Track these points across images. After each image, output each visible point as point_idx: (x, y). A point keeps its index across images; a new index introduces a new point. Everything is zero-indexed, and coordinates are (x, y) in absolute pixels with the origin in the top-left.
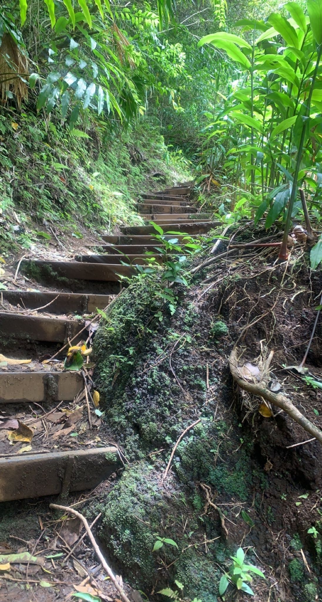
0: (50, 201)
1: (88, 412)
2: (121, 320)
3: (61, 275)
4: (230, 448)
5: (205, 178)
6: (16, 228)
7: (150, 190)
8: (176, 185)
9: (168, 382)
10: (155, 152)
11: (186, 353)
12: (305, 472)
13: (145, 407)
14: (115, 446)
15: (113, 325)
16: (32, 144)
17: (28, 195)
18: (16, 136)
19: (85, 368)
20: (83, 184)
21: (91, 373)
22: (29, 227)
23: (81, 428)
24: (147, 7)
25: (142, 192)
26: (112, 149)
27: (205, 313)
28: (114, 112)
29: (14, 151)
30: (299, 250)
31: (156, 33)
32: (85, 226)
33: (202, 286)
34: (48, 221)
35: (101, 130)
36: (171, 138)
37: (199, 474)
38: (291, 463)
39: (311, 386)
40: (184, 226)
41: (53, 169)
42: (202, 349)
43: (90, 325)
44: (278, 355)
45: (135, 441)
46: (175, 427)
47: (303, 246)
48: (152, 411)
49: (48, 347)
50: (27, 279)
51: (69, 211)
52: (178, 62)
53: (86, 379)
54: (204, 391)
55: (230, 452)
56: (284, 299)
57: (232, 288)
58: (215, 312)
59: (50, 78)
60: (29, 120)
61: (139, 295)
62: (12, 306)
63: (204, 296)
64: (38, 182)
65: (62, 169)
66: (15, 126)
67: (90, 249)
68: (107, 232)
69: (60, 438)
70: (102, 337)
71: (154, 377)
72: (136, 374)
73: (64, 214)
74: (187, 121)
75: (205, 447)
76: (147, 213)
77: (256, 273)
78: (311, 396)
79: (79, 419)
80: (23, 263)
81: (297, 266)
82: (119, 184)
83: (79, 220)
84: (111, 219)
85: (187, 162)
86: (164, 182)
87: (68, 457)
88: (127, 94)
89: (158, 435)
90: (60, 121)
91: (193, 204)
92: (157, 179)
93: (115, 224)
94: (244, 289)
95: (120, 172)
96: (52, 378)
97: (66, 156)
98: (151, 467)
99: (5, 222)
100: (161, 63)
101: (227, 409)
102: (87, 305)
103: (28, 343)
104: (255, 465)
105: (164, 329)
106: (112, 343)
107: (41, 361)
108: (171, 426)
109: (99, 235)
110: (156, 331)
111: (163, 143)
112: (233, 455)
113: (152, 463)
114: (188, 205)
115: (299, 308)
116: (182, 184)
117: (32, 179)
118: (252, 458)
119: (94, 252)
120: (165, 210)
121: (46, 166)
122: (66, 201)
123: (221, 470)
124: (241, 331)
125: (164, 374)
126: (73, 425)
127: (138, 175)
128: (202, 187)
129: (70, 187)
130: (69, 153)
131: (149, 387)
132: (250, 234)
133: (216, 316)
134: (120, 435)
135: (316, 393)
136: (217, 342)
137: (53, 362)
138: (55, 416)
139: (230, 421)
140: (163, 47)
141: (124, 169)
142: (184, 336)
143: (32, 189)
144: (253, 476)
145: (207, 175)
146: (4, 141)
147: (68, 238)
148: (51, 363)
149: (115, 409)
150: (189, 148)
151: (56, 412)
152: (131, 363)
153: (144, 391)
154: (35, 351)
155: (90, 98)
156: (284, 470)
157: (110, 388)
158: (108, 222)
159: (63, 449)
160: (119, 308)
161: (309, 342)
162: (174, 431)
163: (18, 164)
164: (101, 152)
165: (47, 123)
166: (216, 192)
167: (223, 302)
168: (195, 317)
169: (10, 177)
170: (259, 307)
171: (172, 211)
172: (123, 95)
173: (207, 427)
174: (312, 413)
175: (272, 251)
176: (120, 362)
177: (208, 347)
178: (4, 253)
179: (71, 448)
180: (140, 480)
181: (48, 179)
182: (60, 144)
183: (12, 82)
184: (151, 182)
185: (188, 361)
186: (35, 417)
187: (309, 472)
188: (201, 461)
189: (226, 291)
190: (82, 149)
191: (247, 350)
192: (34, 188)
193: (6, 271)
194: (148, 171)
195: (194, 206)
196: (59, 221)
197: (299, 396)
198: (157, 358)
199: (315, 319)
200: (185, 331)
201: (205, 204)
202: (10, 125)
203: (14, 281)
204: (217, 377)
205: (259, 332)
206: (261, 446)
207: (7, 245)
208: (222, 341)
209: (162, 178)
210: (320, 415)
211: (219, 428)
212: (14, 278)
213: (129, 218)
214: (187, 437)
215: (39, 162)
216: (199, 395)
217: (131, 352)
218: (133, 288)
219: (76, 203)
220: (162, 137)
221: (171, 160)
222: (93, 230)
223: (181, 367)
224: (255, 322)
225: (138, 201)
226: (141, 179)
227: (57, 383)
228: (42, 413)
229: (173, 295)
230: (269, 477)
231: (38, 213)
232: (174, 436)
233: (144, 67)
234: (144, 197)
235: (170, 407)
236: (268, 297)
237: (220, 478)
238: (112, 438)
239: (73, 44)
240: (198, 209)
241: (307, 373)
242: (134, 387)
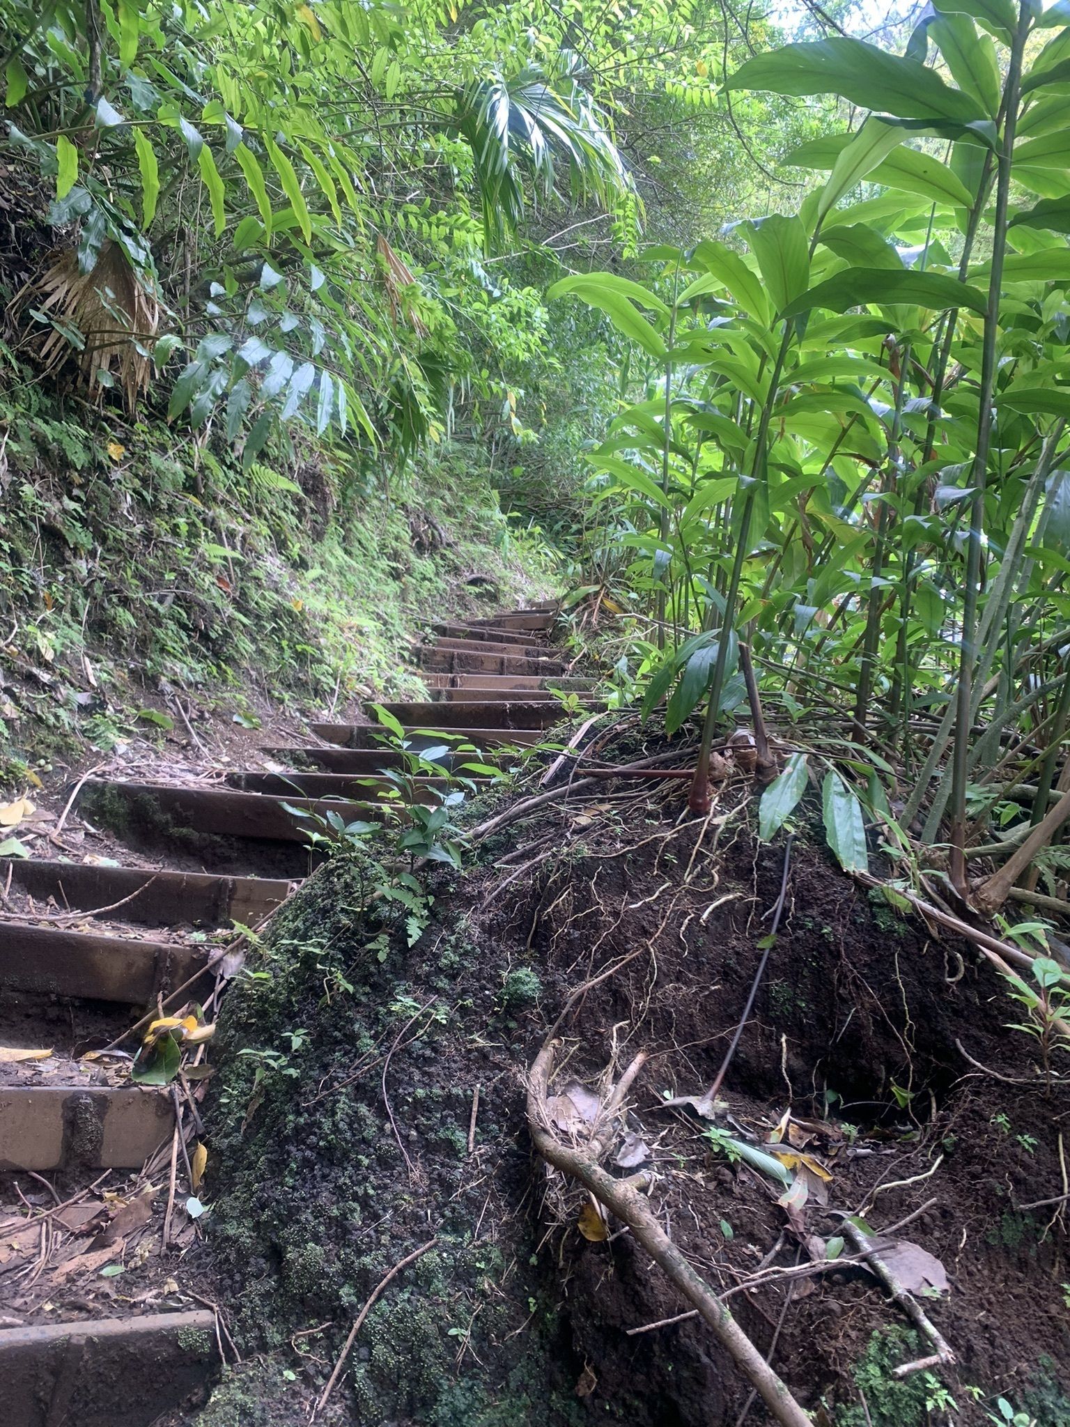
0: (183, 634)
1: (167, 1204)
2: (294, 952)
3: (181, 822)
4: (503, 1325)
5: (588, 595)
6: (83, 698)
7: (458, 616)
8: (523, 606)
9: (370, 1132)
10: (478, 528)
11: (428, 1052)
12: (681, 1402)
13: (303, 1199)
14: (211, 1309)
15: (273, 965)
16: (155, 497)
17: (125, 618)
18: (117, 474)
19: (185, 1078)
20: (275, 596)
21: (199, 1093)
22: (120, 697)
23: (138, 1251)
24: (461, 205)
25: (437, 620)
26: (364, 516)
27: (494, 943)
28: (358, 431)
29: (106, 511)
30: (741, 789)
31: (479, 260)
32: (272, 697)
33: (499, 870)
34: (175, 683)
35: (337, 470)
36: (519, 495)
37: (411, 1401)
38: (648, 1375)
39: (723, 1154)
40: (521, 707)
41: (202, 556)
42: (473, 1041)
43: (221, 959)
44: (655, 1066)
45: (266, 1296)
46: (367, 1260)
47: (747, 780)
48: (318, 1213)
49: (107, 1015)
50: (92, 830)
51: (229, 660)
52: (529, 327)
53: (181, 1111)
54: (460, 1160)
55: (500, 1336)
56: (685, 914)
57: (565, 881)
58: (521, 942)
59: (205, 349)
60: (153, 440)
61: (347, 885)
62: (32, 901)
63: (498, 898)
64: (158, 586)
65: (225, 558)
66: (115, 451)
67: (273, 756)
68: (329, 714)
69: (70, 1280)
70: (243, 996)
71: (338, 1117)
72: (298, 1104)
73: (219, 667)
74: (559, 459)
75: (437, 1318)
76: (443, 671)
77: (629, 842)
78: (721, 1183)
79: (139, 1223)
80: (86, 788)
81: (727, 830)
82: (377, 598)
83: (257, 682)
84: (342, 682)
85: (551, 554)
86: (494, 597)
87: (68, 1341)
88: (406, 391)
89: (324, 1282)
90: (232, 446)
91: (556, 653)
92: (477, 590)
93: (351, 695)
94: (592, 883)
95: (383, 570)
96: (87, 1106)
97: (240, 528)
98: (290, 1375)
99: (56, 682)
100: (488, 327)
101: (512, 1211)
102: (229, 904)
103: (53, 1004)
104: (559, 1377)
105: (388, 981)
106: (262, 1014)
107: (79, 1054)
108: (358, 1257)
109: (305, 720)
110: (367, 989)
111: (497, 509)
112: (506, 1347)
113: (295, 1363)
114: (546, 655)
115: (723, 940)
116: (539, 605)
117: (143, 579)
118: (554, 1357)
119: (282, 763)
120: (487, 665)
121: (183, 549)
122: (226, 635)
123: (470, 1389)
124: (572, 994)
125: (363, 1109)
126: (119, 1239)
127: (430, 580)
128: (580, 616)
129: (241, 604)
130: (249, 521)
131: (321, 1143)
132: (640, 743)
133: (519, 953)
134: (231, 1277)
135: (734, 1172)
136: (512, 1025)
137: (111, 1057)
138: (80, 1212)
139: (513, 1246)
140: (497, 293)
141: (394, 564)
142: (433, 1006)
143: (141, 602)
144: (551, 1410)
145: (594, 588)
146: (81, 487)
147: (221, 727)
148: (107, 1060)
149: (237, 1198)
150: (561, 523)
151: (88, 1200)
152: (293, 1072)
153: (308, 1153)
154: (70, 1025)
155: (299, 397)
156: (627, 1396)
157: (237, 1139)
158: (333, 690)
159: (64, 1317)
160: (296, 918)
161: (733, 1033)
162: (364, 1270)
163: (110, 542)
164: (333, 523)
165: (200, 449)
166: (611, 628)
167: (539, 917)
168: (466, 953)
169: (85, 573)
170: (620, 932)
171: (502, 668)
172: (396, 393)
173: (451, 1262)
174: (713, 1231)
175: (679, 787)
176: (268, 1067)
177: (490, 1036)
178: (42, 762)
179: (89, 1311)
180: (251, 1415)
181: (187, 581)
182: (228, 498)
183: (117, 350)
184: (461, 597)
185: (429, 1075)
186: (25, 1215)
187: (692, 1402)
188: (420, 1360)
189: (550, 888)
190: (282, 514)
191: (580, 1049)
192: (147, 602)
193: (38, 806)
194: (456, 570)
195: (557, 660)
196: (204, 685)
197: (692, 1180)
198: (357, 1062)
199: (756, 971)
200: (438, 991)
201: (584, 655)
202: (105, 449)
203: (54, 833)
204: (498, 1123)
205: (615, 1001)
206: (573, 1323)
207: (52, 739)
208: (524, 1022)
209: (489, 587)
210: (735, 1236)
211: (482, 1265)
212: (55, 826)
213: (388, 681)
214: (396, 1290)
215: (169, 539)
216: (444, 1171)
217: (296, 1043)
218: (337, 868)
219: (254, 641)
220: (495, 493)
221: (512, 547)
222: (291, 707)
223: (411, 1090)
224: (608, 973)
225: (423, 641)
226: (437, 589)
227: (101, 1119)
228: (49, 1203)
229: (420, 891)
230: (589, 1414)
231: (148, 663)
232: (364, 1283)
233: (447, 333)
234: (441, 630)
235: (364, 1201)
236: (648, 906)
237: (465, 1412)
238: (212, 1283)
239: (270, 275)
240: (566, 666)
241: (721, 1117)
242: (287, 1139)
